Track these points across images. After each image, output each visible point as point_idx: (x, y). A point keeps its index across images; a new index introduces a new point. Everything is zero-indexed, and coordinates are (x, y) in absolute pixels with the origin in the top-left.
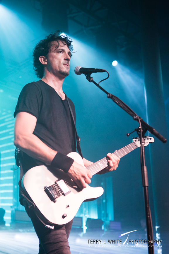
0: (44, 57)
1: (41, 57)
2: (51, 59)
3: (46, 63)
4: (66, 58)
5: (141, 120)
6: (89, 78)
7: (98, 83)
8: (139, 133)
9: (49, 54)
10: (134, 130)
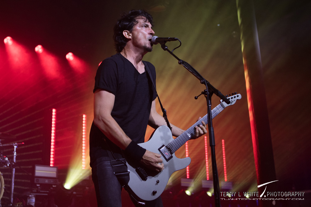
0: (128, 31)
1: (124, 32)
2: (136, 33)
3: (130, 37)
4: (151, 33)
5: (207, 83)
6: (164, 47)
7: (171, 51)
8: (206, 96)
9: (134, 28)
10: (201, 93)
